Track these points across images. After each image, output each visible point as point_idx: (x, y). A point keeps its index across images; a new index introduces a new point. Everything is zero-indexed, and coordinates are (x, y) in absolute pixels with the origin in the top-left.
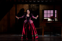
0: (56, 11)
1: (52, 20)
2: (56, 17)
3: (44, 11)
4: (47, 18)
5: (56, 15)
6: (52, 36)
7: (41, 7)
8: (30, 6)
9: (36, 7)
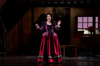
0: (97, 18)
1: (91, 33)
2: (97, 27)
3: (78, 18)
4: (83, 29)
5: (97, 24)
6: (91, 59)
7: (73, 12)
8: (54, 10)
9: (64, 12)
